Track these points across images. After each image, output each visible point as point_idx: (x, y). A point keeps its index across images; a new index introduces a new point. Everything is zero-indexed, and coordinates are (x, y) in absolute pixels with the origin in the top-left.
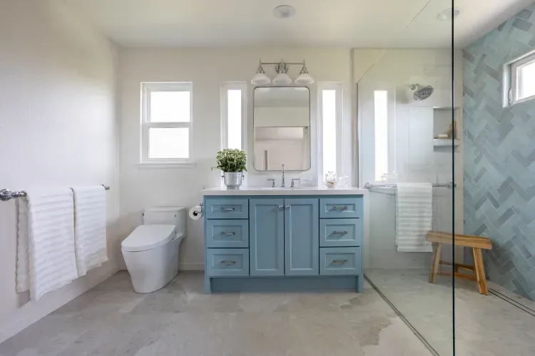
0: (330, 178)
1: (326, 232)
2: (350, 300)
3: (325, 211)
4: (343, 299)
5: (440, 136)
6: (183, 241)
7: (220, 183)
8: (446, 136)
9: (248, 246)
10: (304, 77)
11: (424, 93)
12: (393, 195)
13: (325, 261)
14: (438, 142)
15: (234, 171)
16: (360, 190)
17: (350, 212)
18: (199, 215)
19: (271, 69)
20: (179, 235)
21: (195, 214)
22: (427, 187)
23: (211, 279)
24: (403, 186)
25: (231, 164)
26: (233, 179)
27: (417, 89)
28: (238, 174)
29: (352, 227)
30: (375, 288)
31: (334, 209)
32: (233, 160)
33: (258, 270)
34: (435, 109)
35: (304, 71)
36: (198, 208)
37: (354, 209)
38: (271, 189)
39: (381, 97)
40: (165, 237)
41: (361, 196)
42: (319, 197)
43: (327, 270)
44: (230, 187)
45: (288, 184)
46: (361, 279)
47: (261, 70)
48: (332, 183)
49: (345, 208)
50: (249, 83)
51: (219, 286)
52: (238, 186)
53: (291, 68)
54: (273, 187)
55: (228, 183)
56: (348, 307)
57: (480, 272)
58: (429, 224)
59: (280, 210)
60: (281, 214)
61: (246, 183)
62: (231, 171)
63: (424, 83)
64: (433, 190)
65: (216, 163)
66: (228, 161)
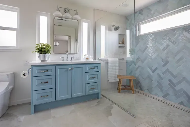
0: (86, 57)
1: (88, 78)
2: (97, 102)
3: (87, 70)
4: (95, 102)
5: (120, 43)
7: (37, 59)
8: (122, 43)
9: (55, 87)
11: (117, 29)
12: (107, 62)
13: (87, 89)
14: (120, 45)
15: (45, 53)
16: (97, 61)
17: (96, 69)
19: (62, 10)
20: (11, 87)
22: (117, 60)
24: (110, 60)
25: (43, 51)
26: (44, 57)
27: (114, 27)
28: (47, 55)
29: (97, 75)
30: (104, 96)
31: (91, 68)
32: (45, 49)
33: (59, 97)
34: (119, 34)
35: (77, 14)
36: (26, 72)
37: (98, 69)
38: (62, 61)
39: (103, 28)
40: (4, 89)
42: (85, 64)
43: (88, 92)
44: (42, 61)
45: (69, 59)
46: (100, 94)
47: (58, 10)
48: (88, 59)
49: (95, 68)
52: (47, 60)
53: (70, 11)
54: (63, 60)
55: (42, 59)
56: (97, 105)
57: (133, 87)
58: (118, 72)
60: (70, 72)
61: (51, 59)
62: (44, 54)
63: (117, 25)
64: (119, 61)
65: (35, 49)
66: (42, 49)
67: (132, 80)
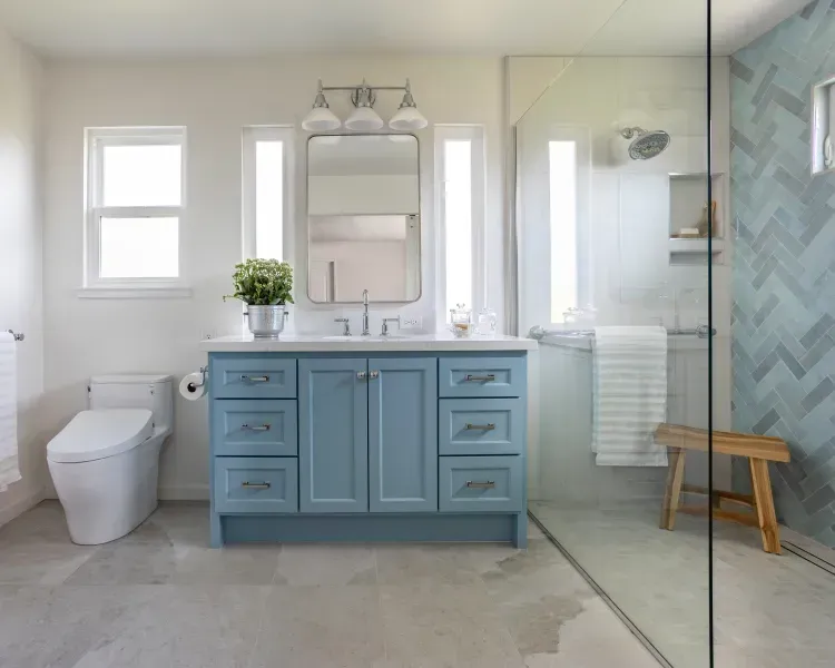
0: (460, 318)
1: (451, 425)
2: (500, 564)
3: (451, 383)
4: (487, 560)
5: (684, 231)
6: (167, 443)
7: (240, 326)
8: (696, 231)
9: (295, 453)
10: (408, 115)
11: (651, 144)
12: (587, 351)
13: (450, 483)
14: (680, 245)
15: (267, 303)
16: (521, 342)
17: (498, 385)
18: (199, 391)
19: (342, 99)
20: (160, 430)
21: (191, 389)
22: (657, 336)
23: (223, 518)
24: (608, 335)
25: (262, 290)
26: (266, 318)
27: (635, 137)
28: (276, 310)
29: (503, 415)
30: (551, 539)
31: (469, 379)
32: (264, 281)
33: (316, 501)
34: (673, 179)
35: (408, 102)
36: (196, 377)
37: (508, 380)
38: (345, 338)
39: (562, 155)
40: (133, 435)
41: (522, 353)
42: (438, 355)
43: (454, 502)
44: (258, 335)
45: (375, 328)
46: (523, 520)
47: (322, 102)
48: (465, 328)
49: (491, 378)
50: (299, 129)
51: (238, 531)
52: (276, 333)
53: (379, 95)
54: (346, 334)
55: (256, 327)
56: (497, 576)
57: (765, 507)
58: (662, 410)
59: (360, 380)
60: (361, 389)
61: (292, 327)
62: (261, 304)
63: (651, 125)
64: (668, 340)
65: (232, 287)
66: (256, 284)
67: (765, 465)
